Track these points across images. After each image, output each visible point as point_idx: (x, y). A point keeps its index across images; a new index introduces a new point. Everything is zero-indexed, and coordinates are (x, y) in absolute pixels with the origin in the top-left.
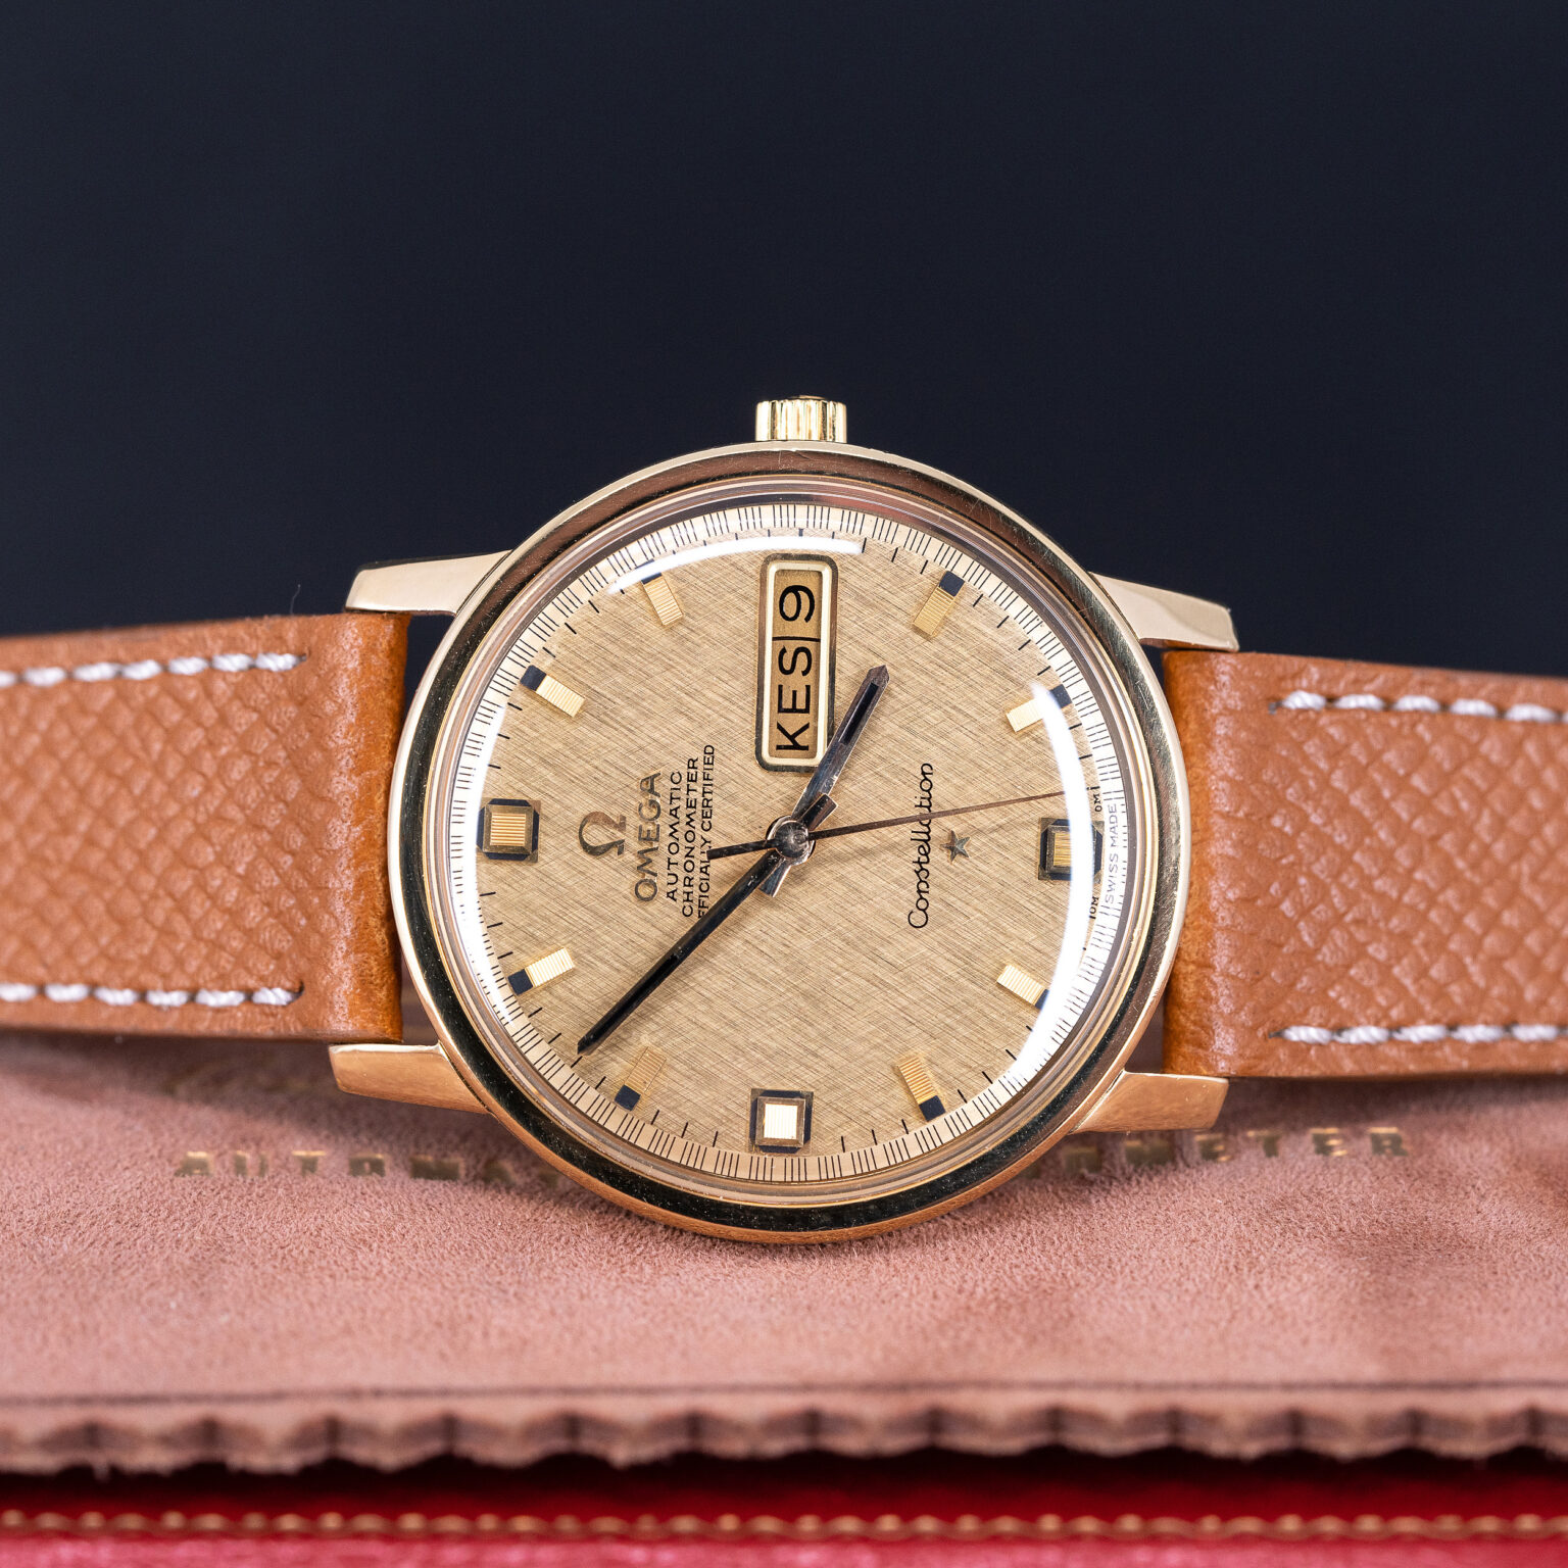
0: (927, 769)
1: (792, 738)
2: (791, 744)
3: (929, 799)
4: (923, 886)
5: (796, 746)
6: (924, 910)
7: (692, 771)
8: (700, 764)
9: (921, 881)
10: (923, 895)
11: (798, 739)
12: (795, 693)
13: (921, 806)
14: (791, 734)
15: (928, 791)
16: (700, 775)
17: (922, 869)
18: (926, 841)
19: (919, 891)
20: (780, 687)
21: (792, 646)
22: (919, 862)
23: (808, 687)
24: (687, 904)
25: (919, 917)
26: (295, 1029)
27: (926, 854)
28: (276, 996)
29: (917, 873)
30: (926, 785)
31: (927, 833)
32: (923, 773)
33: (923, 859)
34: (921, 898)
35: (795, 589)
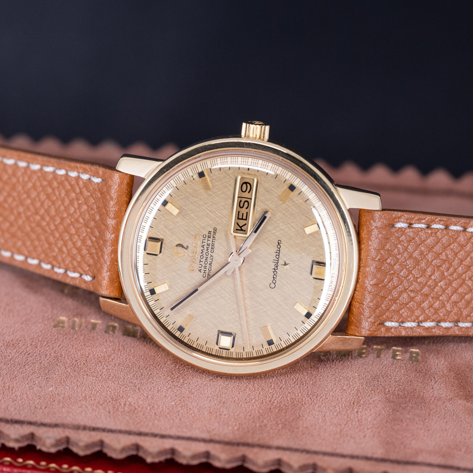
0: (279, 242)
1: (241, 227)
2: (240, 229)
3: (279, 251)
4: (275, 276)
5: (242, 230)
6: (274, 283)
7: (210, 235)
8: (212, 233)
9: (274, 275)
10: (275, 279)
11: (243, 228)
12: (243, 214)
13: (277, 252)
14: (241, 226)
15: (279, 248)
16: (212, 236)
17: (275, 271)
18: (277, 263)
19: (274, 278)
20: (239, 212)
21: (244, 200)
22: (274, 269)
23: (247, 213)
24: (204, 274)
25: (273, 285)
26: (91, 289)
27: (277, 267)
28: (88, 278)
29: (274, 272)
30: (279, 247)
31: (278, 261)
32: (278, 243)
33: (276, 268)
34: (274, 280)
35: (246, 183)
